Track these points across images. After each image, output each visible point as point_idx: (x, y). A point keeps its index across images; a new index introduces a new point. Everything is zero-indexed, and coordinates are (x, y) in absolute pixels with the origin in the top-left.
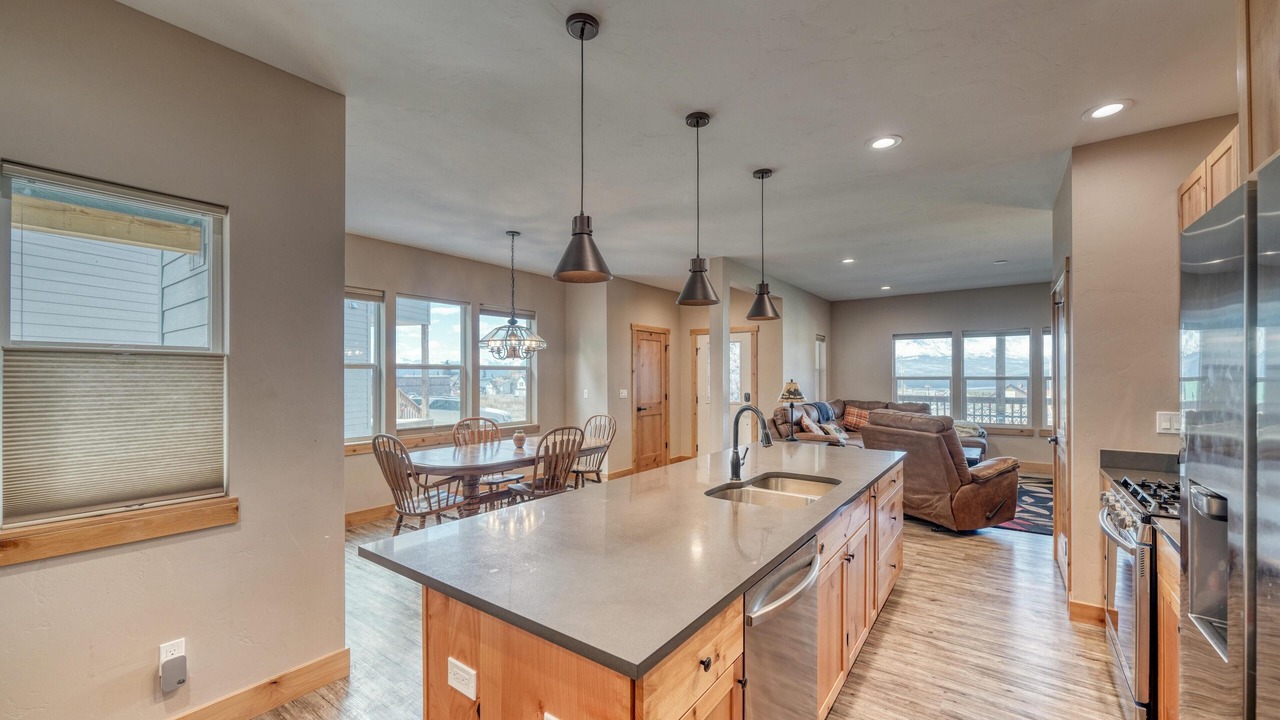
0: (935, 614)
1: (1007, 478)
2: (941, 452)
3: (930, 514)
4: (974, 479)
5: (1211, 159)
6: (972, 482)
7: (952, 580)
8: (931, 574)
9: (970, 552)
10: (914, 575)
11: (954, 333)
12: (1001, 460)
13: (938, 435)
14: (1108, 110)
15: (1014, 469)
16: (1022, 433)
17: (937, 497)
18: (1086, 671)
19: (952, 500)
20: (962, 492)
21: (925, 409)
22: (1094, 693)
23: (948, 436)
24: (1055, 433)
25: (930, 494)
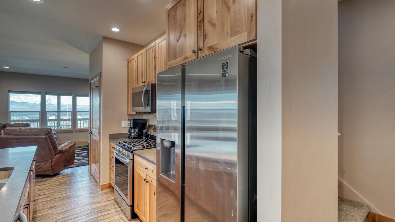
0: (55, 213)
1: (72, 149)
2: (47, 143)
3: (40, 171)
4: (61, 152)
5: (138, 54)
6: (60, 153)
7: (57, 195)
8: (47, 197)
9: (61, 181)
10: (39, 201)
11: (41, 93)
12: (70, 142)
13: (46, 136)
14: (115, 30)
15: (74, 145)
16: (69, 131)
17: (44, 163)
18: (110, 205)
19: (51, 162)
20: (56, 158)
21: (28, 125)
22: (114, 210)
23: (50, 136)
24: (90, 130)
25: (40, 162)
